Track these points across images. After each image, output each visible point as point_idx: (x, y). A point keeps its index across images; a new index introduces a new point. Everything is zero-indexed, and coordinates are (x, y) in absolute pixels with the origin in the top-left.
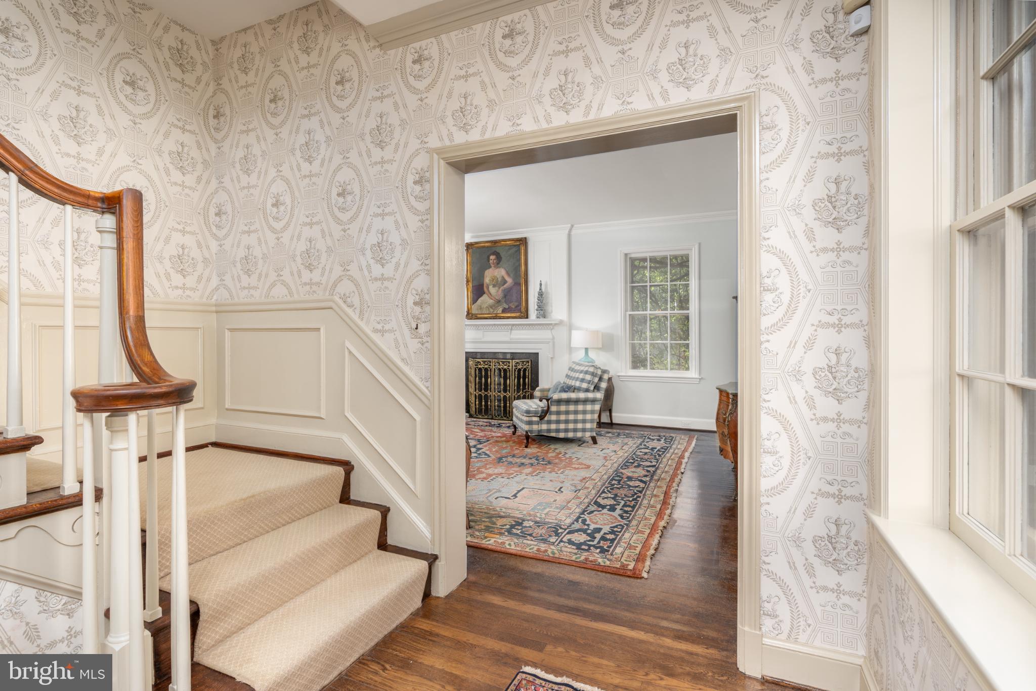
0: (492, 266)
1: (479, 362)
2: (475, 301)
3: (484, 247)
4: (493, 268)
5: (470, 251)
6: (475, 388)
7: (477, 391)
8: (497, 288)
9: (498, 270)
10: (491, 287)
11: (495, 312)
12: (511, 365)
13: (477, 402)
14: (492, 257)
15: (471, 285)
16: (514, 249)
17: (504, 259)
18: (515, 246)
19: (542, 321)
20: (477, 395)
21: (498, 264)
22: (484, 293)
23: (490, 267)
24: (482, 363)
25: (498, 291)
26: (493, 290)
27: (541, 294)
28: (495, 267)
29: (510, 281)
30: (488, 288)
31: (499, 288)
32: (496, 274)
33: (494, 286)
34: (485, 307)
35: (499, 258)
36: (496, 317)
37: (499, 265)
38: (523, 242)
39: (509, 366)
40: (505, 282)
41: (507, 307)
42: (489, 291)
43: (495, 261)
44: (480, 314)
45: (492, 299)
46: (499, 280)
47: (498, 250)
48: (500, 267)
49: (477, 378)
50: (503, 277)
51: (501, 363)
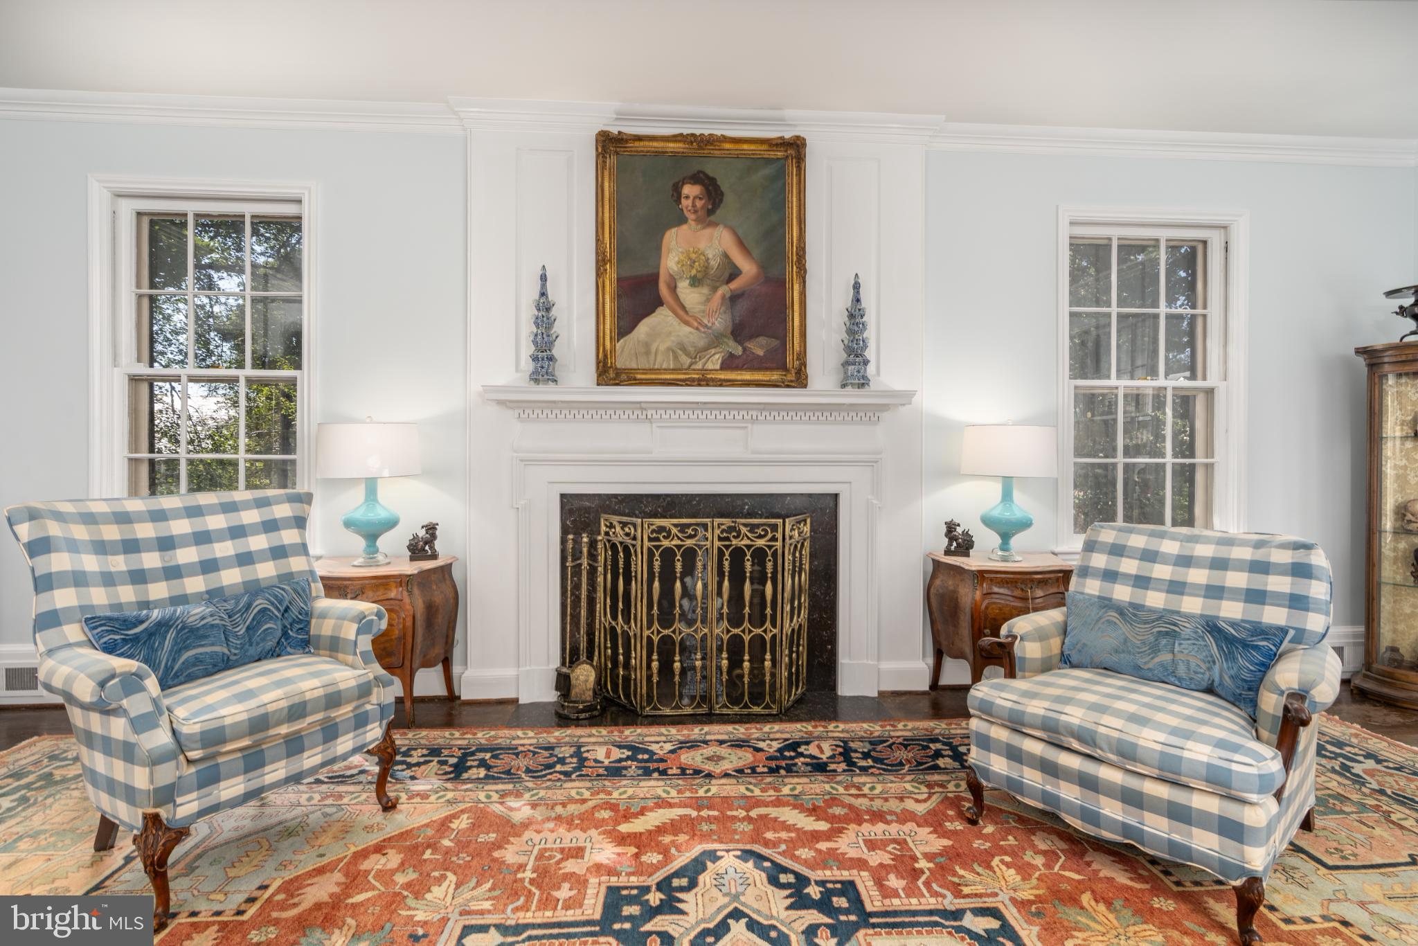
0: (691, 216)
1: (661, 529)
2: (624, 329)
3: (659, 154)
4: (693, 223)
5: (612, 161)
6: (650, 616)
7: (656, 625)
8: (705, 290)
9: (708, 231)
10: (683, 286)
11: (699, 366)
12: (779, 536)
13: (655, 665)
14: (690, 190)
15: (611, 273)
16: (768, 171)
17: (729, 198)
18: (769, 161)
19: (851, 396)
20: (656, 639)
21: (710, 212)
22: (659, 302)
23: (682, 220)
24: (674, 531)
25: (708, 300)
26: (690, 296)
27: (855, 316)
28: (698, 221)
29: (748, 268)
30: (673, 289)
31: (715, 289)
32: (702, 246)
33: (695, 282)
34: (662, 348)
35: (713, 194)
36: (704, 381)
37: (712, 218)
38: (795, 148)
39: (774, 539)
40: (734, 273)
41: (738, 351)
42: (677, 298)
43: (699, 204)
44: (645, 371)
45: (687, 323)
46: (714, 263)
47: (710, 169)
48: (714, 224)
49: (656, 584)
50: (726, 256)
51: (744, 530)
